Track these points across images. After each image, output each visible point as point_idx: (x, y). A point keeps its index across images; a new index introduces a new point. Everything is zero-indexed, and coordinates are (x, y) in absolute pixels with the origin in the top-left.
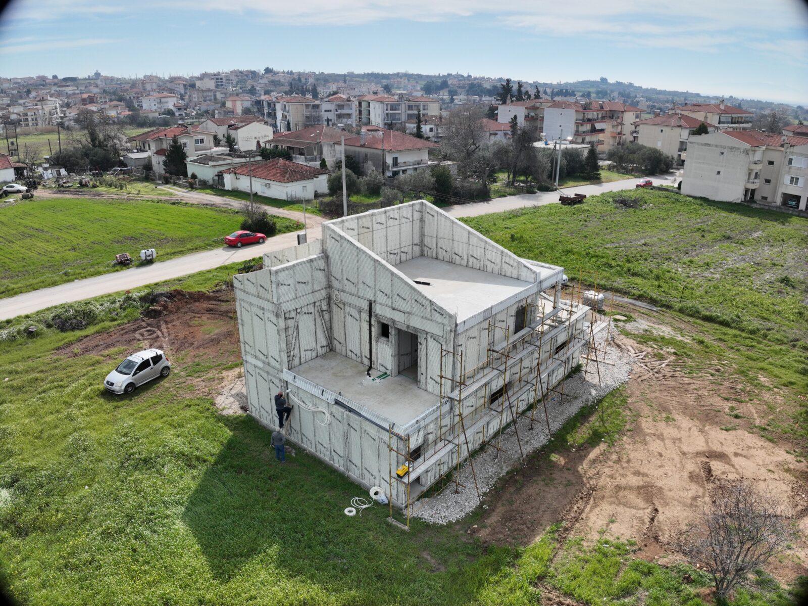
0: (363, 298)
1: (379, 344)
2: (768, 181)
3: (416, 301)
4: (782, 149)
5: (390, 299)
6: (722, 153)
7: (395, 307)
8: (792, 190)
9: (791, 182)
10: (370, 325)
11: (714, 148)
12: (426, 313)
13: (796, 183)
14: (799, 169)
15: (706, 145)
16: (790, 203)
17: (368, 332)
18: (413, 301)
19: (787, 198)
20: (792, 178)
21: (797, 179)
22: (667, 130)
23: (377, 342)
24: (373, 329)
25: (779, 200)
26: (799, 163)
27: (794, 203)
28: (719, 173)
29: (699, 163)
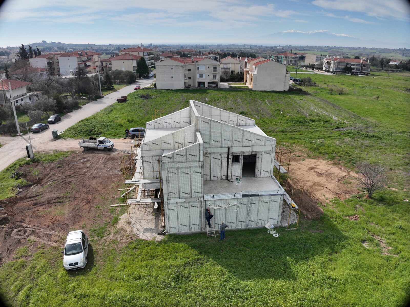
0: (225, 147)
1: (233, 166)
2: (190, 78)
3: (257, 139)
4: (194, 63)
5: (241, 143)
6: (172, 69)
7: (244, 145)
8: (201, 80)
9: (200, 77)
10: (228, 158)
11: (168, 67)
12: (263, 143)
13: (202, 77)
14: (202, 71)
15: (164, 65)
16: (201, 85)
17: (226, 163)
18: (255, 140)
19: (199, 83)
20: (200, 75)
21: (202, 75)
22: (125, 62)
23: (232, 166)
24: (230, 160)
25: (196, 85)
26: (202, 68)
27: (203, 85)
28: (172, 77)
29: (163, 74)
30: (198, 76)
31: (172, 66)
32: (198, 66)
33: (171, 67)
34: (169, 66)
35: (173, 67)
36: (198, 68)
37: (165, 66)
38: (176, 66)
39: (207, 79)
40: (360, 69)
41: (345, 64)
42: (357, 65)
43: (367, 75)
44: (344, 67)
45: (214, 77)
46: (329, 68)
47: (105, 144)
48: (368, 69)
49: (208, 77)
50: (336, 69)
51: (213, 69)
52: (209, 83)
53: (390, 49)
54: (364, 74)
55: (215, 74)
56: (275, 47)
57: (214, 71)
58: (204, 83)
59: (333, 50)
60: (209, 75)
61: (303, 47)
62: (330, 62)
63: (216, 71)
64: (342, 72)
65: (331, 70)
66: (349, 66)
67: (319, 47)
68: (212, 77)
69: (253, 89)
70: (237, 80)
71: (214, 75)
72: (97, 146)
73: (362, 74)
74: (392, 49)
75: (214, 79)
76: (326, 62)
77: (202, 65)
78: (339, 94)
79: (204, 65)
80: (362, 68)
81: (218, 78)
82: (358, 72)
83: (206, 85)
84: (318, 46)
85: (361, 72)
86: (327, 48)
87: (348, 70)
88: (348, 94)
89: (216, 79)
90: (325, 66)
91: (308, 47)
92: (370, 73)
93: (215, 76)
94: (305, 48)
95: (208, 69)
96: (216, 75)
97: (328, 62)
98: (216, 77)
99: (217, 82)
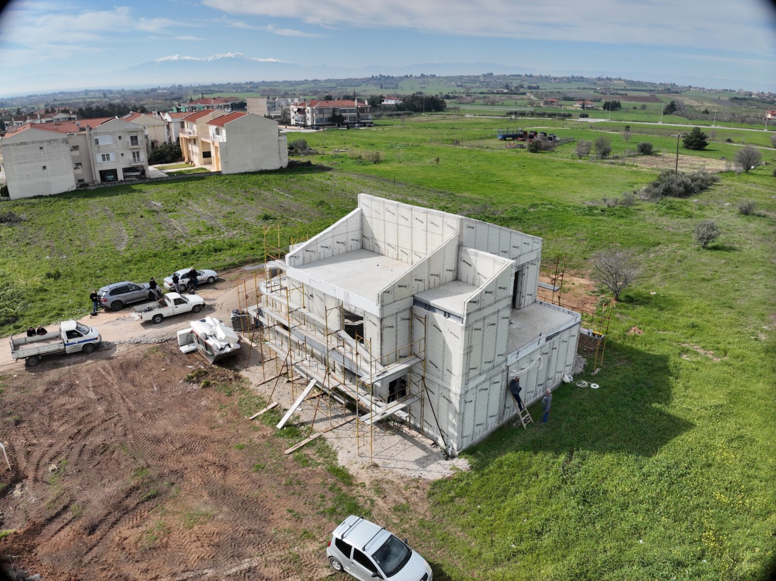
2: (79, 164)
6: (41, 148)
8: (107, 166)
9: (104, 159)
11: (31, 145)
12: (530, 248)
13: (108, 159)
14: (107, 146)
15: (22, 144)
16: (109, 177)
18: (523, 244)
20: (103, 156)
21: (108, 155)
25: (98, 178)
26: (105, 141)
27: (112, 177)
28: (44, 167)
29: (21, 163)
30: (99, 158)
31: (42, 142)
32: (96, 137)
33: (38, 146)
34: (33, 142)
35: (44, 145)
36: (97, 142)
37: (25, 143)
38: (49, 141)
39: (119, 162)
40: (355, 117)
41: (331, 111)
42: (351, 111)
43: (369, 126)
44: (330, 115)
45: (134, 157)
46: (305, 120)
47: (85, 337)
48: (367, 116)
49: (121, 159)
50: (317, 122)
51: (129, 140)
52: (126, 170)
53: (356, 79)
54: (364, 125)
55: (136, 151)
56: (154, 90)
57: (133, 144)
58: (114, 172)
59: (262, 88)
60: (122, 155)
61: (206, 87)
62: (305, 109)
63: (137, 144)
64: (328, 125)
65: (309, 123)
66: (338, 114)
67: (235, 84)
68: (131, 157)
69: (224, 173)
70: (169, 158)
71: (134, 153)
72: (65, 345)
73: (361, 126)
74: (361, 79)
75: (135, 160)
76: (296, 110)
77: (105, 133)
78: (375, 163)
79: (110, 133)
80: (358, 115)
81: (143, 157)
82: (354, 123)
83: (120, 176)
84: (232, 83)
85: (359, 122)
86: (251, 86)
87: (336, 120)
88: (385, 161)
89: (139, 160)
90: (294, 117)
91: (214, 85)
92: (372, 123)
93: (136, 155)
94: (212, 89)
95: (119, 142)
96: (138, 153)
97: (299, 110)
98: (138, 156)
99: (142, 167)
